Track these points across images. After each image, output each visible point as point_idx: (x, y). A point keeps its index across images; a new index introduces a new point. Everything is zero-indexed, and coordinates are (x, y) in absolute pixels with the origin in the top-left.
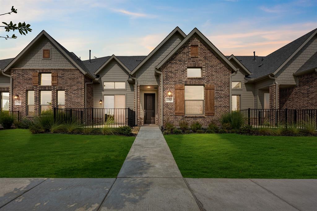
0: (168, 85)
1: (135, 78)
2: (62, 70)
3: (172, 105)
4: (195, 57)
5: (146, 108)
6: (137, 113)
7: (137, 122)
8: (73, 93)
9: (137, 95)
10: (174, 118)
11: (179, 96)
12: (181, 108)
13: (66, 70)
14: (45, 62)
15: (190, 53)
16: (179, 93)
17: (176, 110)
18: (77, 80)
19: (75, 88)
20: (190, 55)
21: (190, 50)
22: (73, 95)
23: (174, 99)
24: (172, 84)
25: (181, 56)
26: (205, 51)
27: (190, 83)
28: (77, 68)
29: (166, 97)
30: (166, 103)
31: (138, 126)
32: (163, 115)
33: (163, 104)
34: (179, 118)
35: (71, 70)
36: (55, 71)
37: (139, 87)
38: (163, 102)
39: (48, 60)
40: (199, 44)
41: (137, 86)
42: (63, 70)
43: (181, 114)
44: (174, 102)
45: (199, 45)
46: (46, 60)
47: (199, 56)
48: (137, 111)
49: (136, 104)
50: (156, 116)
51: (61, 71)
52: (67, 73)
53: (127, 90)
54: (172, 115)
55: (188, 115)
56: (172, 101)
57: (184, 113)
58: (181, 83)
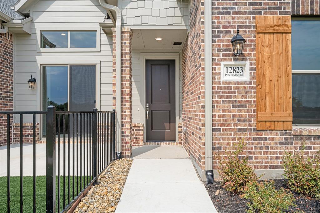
0: (229, 18)
1: (114, 8)
3: (247, 93)
5: (149, 98)
6: (122, 115)
7: (122, 143)
9: (122, 60)
10: (255, 139)
11: (271, 57)
12: (281, 101)
16: (270, 46)
17: (259, 108)
23: (251, 69)
24: (244, 13)
27: (312, 10)
29: (222, 63)
30: (224, 83)
31: (126, 157)
32: (213, 130)
33: (213, 88)
34: (273, 139)
37: (127, 36)
38: (213, 78)
41: (122, 33)
43: (280, 126)
44: (252, 78)
48: (122, 108)
49: (118, 88)
50: (179, 121)
53: (102, 53)
54: (244, 130)
55: (297, 128)
56: (246, 77)
57: (291, 119)
58: (280, 8)
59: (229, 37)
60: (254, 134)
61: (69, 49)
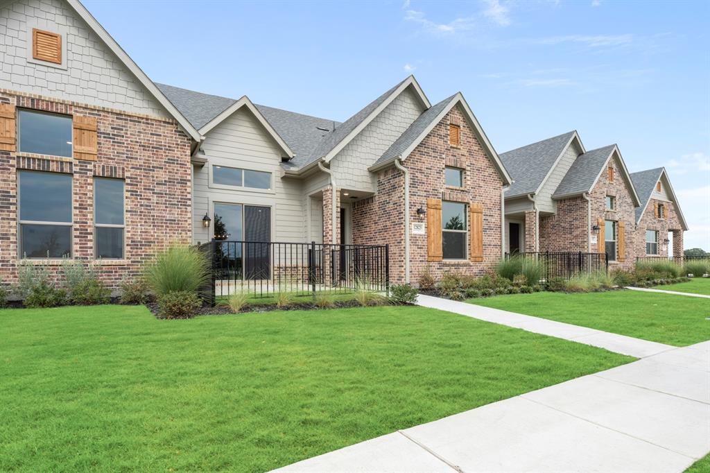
2: (112, 113)
4: (456, 148)
8: (157, 189)
10: (427, 266)
11: (434, 221)
12: (438, 246)
13: (130, 116)
14: (42, 75)
15: (449, 138)
16: (433, 215)
17: (429, 249)
18: (171, 154)
19: (162, 176)
20: (449, 142)
21: (449, 132)
22: (155, 199)
23: (425, 227)
24: (422, 196)
25: (436, 140)
26: (469, 140)
27: (450, 198)
28: (173, 118)
29: (412, 221)
32: (409, 261)
34: (434, 266)
35: (147, 119)
36: (88, 111)
37: (339, 194)
39: (53, 70)
40: (461, 124)
41: (337, 191)
42: (119, 115)
43: (437, 259)
44: (426, 233)
45: (461, 127)
46: (45, 69)
47: (461, 148)
51: (111, 117)
52: (132, 128)
53: (277, 195)
54: (423, 261)
55: (448, 261)
56: (422, 231)
57: (442, 255)
58: (436, 195)
59: (415, 209)
60: (427, 264)
61: (243, 188)
